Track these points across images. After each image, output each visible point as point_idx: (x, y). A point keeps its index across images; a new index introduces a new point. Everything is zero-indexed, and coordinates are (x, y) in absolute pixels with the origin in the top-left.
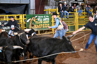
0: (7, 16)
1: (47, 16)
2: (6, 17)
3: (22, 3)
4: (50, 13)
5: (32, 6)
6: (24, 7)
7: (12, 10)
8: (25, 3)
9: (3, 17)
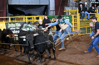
0: (27, 17)
1: (67, 17)
2: (25, 18)
3: (41, 4)
4: (70, 14)
5: (52, 7)
6: (43, 8)
7: (31, 11)
8: (44, 4)
9: (22, 19)
